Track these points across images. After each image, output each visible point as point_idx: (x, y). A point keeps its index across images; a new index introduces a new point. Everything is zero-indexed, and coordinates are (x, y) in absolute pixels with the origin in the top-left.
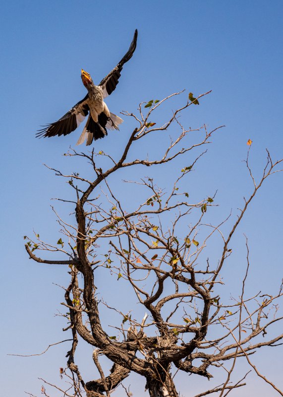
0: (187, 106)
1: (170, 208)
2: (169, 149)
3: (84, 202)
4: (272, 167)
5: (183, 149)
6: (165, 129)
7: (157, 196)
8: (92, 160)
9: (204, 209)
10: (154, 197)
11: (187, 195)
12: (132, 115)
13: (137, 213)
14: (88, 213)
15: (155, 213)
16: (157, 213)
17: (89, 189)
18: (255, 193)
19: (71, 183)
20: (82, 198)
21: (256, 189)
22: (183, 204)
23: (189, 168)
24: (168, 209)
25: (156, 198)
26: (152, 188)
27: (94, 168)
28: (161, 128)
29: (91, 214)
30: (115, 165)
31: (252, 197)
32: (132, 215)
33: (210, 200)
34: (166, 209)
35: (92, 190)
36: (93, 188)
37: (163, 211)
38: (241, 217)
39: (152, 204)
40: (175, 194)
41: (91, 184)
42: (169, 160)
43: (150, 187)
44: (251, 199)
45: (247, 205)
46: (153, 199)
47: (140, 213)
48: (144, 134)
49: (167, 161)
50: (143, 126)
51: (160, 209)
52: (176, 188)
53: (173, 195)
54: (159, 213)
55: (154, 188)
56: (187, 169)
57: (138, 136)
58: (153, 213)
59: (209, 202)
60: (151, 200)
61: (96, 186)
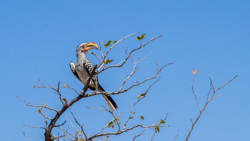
0: (141, 47)
1: (128, 130)
2: (125, 82)
3: (52, 128)
4: (214, 92)
5: (137, 82)
6: (121, 66)
7: (116, 119)
8: (58, 91)
9: (157, 129)
10: (114, 121)
11: (142, 118)
12: (92, 53)
13: (99, 135)
14: (55, 137)
15: (115, 134)
16: (116, 134)
17: (56, 116)
18: (200, 115)
19: (40, 111)
20: (50, 124)
21: (201, 112)
22: (139, 126)
23: (144, 95)
24: (126, 131)
25: (116, 121)
26: (112, 113)
27: (60, 98)
28: (117, 65)
29: (58, 138)
30: (78, 96)
31: (198, 119)
32: (95, 137)
33: (163, 122)
34: (124, 130)
35: (58, 118)
36: (59, 116)
37: (122, 132)
38: (189, 136)
39: (113, 126)
40: (132, 118)
41: (57, 112)
42: (125, 91)
43: (110, 112)
44: (197, 120)
45: (193, 125)
46: (113, 122)
47: (101, 135)
48: (103, 70)
49: (123, 92)
50: (103, 63)
51: (119, 131)
52: (133, 112)
53: (130, 118)
54: (119, 134)
55: (113, 113)
56: (142, 95)
57: (98, 71)
58: (113, 134)
59: (162, 124)
60: (111, 123)
61: (62, 113)
